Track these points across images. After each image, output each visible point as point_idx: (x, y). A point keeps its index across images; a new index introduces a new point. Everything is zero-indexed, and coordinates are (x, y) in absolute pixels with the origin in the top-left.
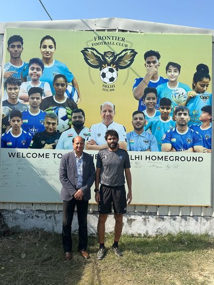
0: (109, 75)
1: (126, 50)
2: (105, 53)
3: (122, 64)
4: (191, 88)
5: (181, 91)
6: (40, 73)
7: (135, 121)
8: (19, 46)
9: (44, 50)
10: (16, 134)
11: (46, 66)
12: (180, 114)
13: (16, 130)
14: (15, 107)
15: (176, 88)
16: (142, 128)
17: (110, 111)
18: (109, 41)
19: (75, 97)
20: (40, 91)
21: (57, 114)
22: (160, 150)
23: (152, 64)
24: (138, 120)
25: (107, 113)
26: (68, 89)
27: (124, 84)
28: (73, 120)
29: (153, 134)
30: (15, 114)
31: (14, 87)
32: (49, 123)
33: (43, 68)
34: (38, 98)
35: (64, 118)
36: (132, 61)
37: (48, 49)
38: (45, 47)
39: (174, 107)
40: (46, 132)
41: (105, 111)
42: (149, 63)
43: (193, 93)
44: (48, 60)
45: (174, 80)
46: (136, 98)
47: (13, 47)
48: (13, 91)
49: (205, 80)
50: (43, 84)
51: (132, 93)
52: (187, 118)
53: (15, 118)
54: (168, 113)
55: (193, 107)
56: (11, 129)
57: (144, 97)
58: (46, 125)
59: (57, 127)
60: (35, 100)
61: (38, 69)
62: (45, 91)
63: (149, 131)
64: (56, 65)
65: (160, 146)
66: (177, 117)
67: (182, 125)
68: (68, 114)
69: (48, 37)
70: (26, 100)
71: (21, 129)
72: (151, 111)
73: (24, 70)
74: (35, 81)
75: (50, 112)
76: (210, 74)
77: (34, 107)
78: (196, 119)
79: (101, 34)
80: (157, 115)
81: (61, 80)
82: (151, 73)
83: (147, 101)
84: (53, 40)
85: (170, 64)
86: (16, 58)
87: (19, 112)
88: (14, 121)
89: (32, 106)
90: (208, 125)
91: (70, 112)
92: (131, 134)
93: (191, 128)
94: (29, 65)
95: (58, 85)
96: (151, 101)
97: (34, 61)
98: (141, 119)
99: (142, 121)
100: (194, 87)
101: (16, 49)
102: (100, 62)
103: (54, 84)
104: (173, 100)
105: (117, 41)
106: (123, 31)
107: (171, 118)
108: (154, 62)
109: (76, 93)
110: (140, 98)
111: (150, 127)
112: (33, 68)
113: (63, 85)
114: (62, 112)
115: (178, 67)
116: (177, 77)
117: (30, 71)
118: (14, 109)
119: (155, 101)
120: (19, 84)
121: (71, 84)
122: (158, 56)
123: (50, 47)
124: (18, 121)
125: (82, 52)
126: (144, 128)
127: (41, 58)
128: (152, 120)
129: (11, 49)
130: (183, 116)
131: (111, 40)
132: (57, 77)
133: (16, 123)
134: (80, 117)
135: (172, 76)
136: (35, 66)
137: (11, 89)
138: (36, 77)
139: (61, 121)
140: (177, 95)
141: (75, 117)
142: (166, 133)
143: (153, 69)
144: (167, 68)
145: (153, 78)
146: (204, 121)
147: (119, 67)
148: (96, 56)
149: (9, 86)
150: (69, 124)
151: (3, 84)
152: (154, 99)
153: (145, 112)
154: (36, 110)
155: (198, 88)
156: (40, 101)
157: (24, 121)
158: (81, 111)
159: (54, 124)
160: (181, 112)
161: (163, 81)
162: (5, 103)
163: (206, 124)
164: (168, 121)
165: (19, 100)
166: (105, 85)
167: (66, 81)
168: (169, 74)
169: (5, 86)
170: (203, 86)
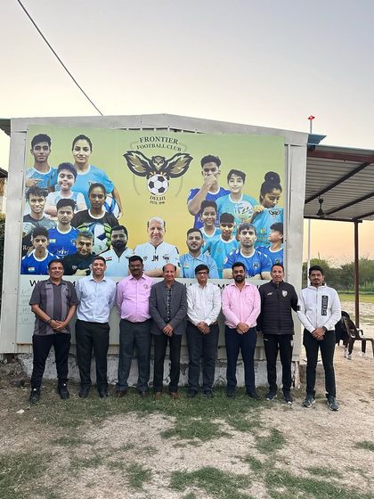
0: (158, 185)
1: (180, 154)
2: (153, 157)
3: (174, 172)
4: (258, 201)
5: (246, 204)
6: (72, 181)
7: (190, 241)
8: (45, 148)
9: (77, 153)
10: (40, 257)
11: (79, 173)
12: (245, 233)
13: (40, 252)
14: (40, 223)
15: (239, 202)
16: (199, 249)
17: (159, 229)
18: (158, 143)
19: (115, 212)
20: (72, 203)
21: (93, 232)
22: (221, 277)
23: (210, 172)
24: (194, 240)
25: (156, 231)
26: (106, 201)
27: (176, 196)
28: (112, 239)
29: (212, 257)
30: (40, 231)
31: (38, 198)
32: (82, 244)
33: (76, 175)
34: (68, 213)
35: (102, 237)
36: (186, 168)
37: (82, 152)
38: (78, 149)
39: (237, 225)
40: (78, 255)
41: (153, 229)
42: (207, 170)
43: (261, 207)
44: (82, 166)
45: (236, 191)
46: (192, 213)
47: (38, 148)
48: (37, 203)
49: (275, 191)
50: (75, 196)
51: (186, 207)
52: (253, 238)
53: (38, 237)
54: (230, 232)
55: (261, 224)
56: (34, 251)
57: (201, 212)
58: (78, 246)
59: (93, 249)
60: (66, 215)
61: (69, 177)
62: (78, 204)
63: (207, 253)
64: (93, 171)
65: (220, 272)
66: (242, 236)
67: (247, 247)
68: (106, 232)
69: (82, 137)
70: (54, 215)
71: (47, 251)
72: (209, 229)
73: (52, 177)
74: (65, 191)
75: (84, 229)
76: (282, 184)
77: (64, 223)
78: (264, 240)
79: (148, 134)
80: (217, 233)
81: (98, 190)
82: (210, 183)
83: (204, 217)
84: (89, 140)
85: (233, 172)
86: (42, 162)
87: (45, 229)
88: (38, 241)
89: (61, 222)
90: (279, 246)
91: (109, 230)
92: (185, 257)
93: (258, 250)
94: (58, 171)
95: (94, 196)
96: (210, 217)
97: (64, 166)
98: (197, 238)
99: (199, 241)
100: (261, 200)
101: (42, 151)
102: (147, 169)
103: (90, 195)
104: (236, 215)
105: (168, 143)
106: (176, 130)
107: (233, 238)
108: (213, 170)
109: (116, 207)
110: (197, 212)
111: (209, 249)
112: (63, 176)
113: (100, 196)
114: (99, 229)
115: (242, 176)
116: (240, 188)
117: (59, 179)
118: (38, 226)
119: (215, 217)
120: (46, 195)
121: (111, 195)
122: (218, 162)
123: (85, 149)
124: (43, 241)
125: (125, 156)
126: (202, 249)
127: (73, 162)
128: (211, 240)
129: (35, 151)
130: (248, 235)
131: (161, 142)
132: (93, 186)
133: (41, 243)
134: (122, 236)
135: (235, 187)
136: (66, 172)
137: (34, 201)
138: (67, 187)
139: (97, 241)
140: (241, 210)
141: (115, 236)
142: (228, 256)
143: (212, 178)
144: (229, 177)
145: (212, 189)
146: (274, 241)
147: (170, 175)
148: (142, 162)
149: (31, 197)
150: (107, 245)
151: (24, 195)
152: (213, 214)
153: (202, 230)
154: (66, 227)
155: (267, 202)
156: (71, 216)
157: (51, 241)
158: (123, 228)
159: (88, 244)
160: (246, 230)
161: (224, 192)
162: (27, 218)
163: (276, 245)
164: (230, 241)
165: (44, 214)
166: (153, 197)
167: (105, 191)
168: (231, 184)
169: (28, 197)
170: (273, 199)
